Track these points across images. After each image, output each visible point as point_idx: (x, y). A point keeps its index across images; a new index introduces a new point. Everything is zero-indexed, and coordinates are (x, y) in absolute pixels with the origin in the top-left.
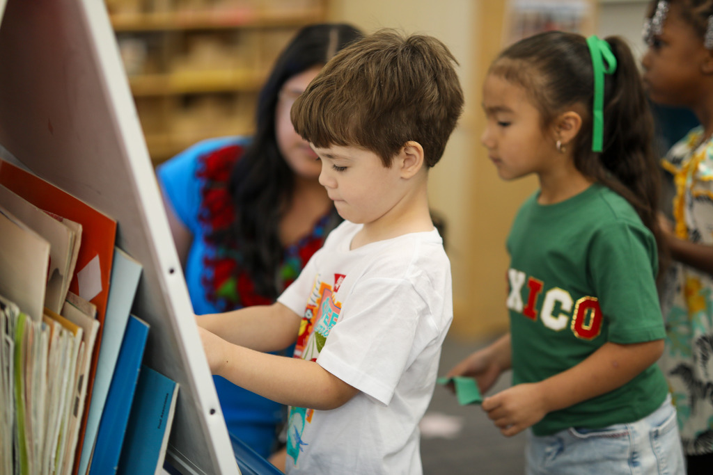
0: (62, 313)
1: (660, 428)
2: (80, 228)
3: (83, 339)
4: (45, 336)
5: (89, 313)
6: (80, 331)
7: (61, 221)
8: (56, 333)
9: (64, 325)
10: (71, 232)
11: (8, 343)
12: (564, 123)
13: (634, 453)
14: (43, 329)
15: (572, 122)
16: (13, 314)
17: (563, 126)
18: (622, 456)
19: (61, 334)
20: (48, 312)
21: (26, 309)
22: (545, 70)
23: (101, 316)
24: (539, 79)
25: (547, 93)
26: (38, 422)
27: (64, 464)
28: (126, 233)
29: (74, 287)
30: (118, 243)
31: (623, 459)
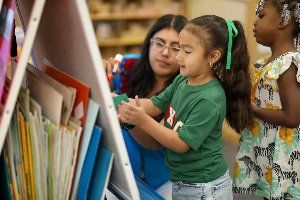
0: (68, 124)
1: (217, 187)
2: (75, 91)
3: (76, 134)
4: (60, 133)
5: (78, 124)
6: (74, 131)
7: (68, 88)
8: (65, 132)
9: (68, 129)
10: (72, 92)
11: (45, 135)
12: (214, 55)
13: (203, 195)
14: (60, 129)
15: (217, 55)
16: (47, 123)
17: (213, 56)
18: (198, 196)
19: (67, 132)
20: (62, 123)
21: (53, 121)
22: (209, 32)
23: (83, 125)
24: (206, 36)
25: (209, 42)
26: (57, 167)
27: (68, 185)
28: (94, 92)
29: (73, 114)
30: (90, 96)
31: (199, 197)
